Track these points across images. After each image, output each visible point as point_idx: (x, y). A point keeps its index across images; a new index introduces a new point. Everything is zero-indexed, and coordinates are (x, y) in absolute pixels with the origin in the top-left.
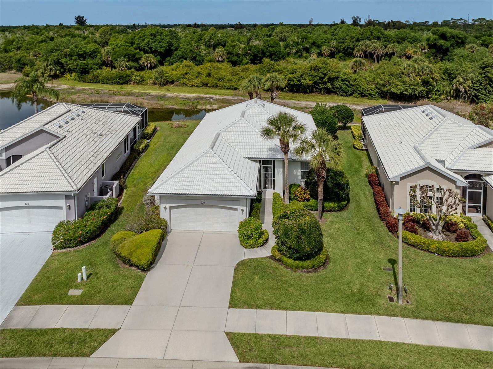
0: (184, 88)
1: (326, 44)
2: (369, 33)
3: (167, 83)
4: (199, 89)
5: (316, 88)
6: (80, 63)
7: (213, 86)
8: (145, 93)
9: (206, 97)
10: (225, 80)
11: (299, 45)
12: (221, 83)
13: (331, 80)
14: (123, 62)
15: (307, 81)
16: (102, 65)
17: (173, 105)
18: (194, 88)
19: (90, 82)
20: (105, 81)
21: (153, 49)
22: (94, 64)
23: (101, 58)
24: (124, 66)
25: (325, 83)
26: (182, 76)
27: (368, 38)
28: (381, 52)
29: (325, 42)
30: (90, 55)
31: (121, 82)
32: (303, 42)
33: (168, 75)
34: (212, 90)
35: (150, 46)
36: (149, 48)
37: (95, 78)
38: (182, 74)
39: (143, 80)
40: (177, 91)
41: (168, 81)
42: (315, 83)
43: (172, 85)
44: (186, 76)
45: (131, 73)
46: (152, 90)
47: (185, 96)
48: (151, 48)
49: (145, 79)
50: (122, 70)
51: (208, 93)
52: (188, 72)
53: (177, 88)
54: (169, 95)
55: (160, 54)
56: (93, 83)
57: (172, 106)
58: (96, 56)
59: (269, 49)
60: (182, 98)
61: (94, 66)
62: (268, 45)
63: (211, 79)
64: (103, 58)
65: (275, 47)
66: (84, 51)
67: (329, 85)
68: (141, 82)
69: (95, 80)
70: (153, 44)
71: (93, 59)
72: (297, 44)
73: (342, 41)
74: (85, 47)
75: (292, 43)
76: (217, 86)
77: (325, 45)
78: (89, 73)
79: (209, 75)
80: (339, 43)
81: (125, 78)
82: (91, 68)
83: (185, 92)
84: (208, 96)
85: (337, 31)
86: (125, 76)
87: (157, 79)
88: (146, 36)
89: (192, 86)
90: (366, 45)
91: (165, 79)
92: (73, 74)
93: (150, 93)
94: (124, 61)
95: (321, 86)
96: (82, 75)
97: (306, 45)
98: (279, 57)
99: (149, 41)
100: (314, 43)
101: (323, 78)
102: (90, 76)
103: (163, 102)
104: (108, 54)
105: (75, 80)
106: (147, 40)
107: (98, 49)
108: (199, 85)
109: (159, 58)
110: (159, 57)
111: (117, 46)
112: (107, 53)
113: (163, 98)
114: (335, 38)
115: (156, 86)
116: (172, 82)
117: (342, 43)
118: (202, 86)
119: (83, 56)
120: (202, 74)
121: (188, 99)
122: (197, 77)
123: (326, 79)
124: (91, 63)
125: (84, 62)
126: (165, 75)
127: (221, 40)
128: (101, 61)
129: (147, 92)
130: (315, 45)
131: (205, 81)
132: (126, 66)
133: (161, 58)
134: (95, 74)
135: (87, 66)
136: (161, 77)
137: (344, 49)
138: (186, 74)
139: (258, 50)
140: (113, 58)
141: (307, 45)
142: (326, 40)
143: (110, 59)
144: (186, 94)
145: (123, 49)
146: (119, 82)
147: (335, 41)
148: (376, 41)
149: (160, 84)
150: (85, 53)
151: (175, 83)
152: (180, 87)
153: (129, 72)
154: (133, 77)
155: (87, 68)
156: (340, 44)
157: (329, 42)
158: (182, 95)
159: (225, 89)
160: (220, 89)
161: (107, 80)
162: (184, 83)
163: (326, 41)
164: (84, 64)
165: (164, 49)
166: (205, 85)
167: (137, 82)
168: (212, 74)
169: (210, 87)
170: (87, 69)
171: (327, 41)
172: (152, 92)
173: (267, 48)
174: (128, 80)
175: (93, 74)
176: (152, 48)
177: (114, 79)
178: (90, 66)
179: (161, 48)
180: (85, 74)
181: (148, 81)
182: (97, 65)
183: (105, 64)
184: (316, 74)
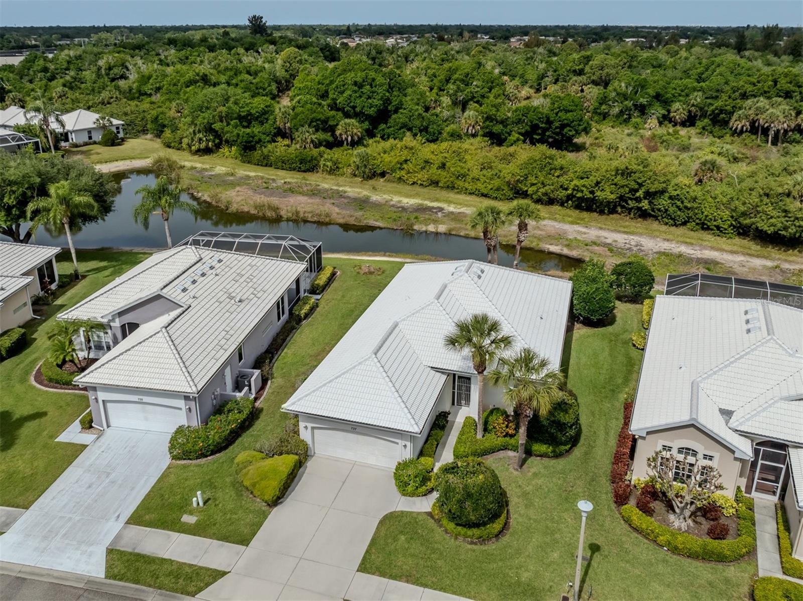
0: (400, 187)
2: (770, 83)
3: (375, 176)
4: (426, 190)
5: (623, 207)
7: (448, 187)
8: (338, 191)
9: (434, 207)
10: (469, 179)
11: (626, 99)
12: (460, 183)
13: (649, 195)
14: (307, 134)
15: (607, 194)
16: (276, 135)
17: (377, 220)
18: (417, 189)
19: (257, 165)
20: (280, 164)
21: (358, 109)
22: (264, 134)
23: (274, 123)
24: (309, 140)
25: (638, 200)
26: (399, 166)
27: (765, 92)
28: (785, 125)
29: (680, 96)
30: (257, 119)
31: (303, 168)
32: (636, 93)
33: (376, 161)
34: (444, 194)
35: (352, 104)
36: (350, 107)
37: (264, 158)
38: (398, 162)
39: (337, 167)
40: (390, 192)
41: (375, 172)
42: (622, 198)
43: (382, 180)
44: (405, 166)
45: (320, 154)
46: (350, 186)
48: (354, 107)
49: (340, 166)
50: (305, 147)
51: (437, 200)
52: (409, 158)
53: (390, 185)
54: (375, 196)
55: (368, 117)
56: (261, 166)
57: (374, 222)
58: (267, 119)
59: (559, 115)
60: (394, 204)
61: (263, 137)
62: (559, 107)
63: (445, 174)
64: (278, 123)
65: (571, 111)
66: (248, 111)
67: (645, 204)
68: (333, 171)
69: (265, 162)
70: (358, 101)
71: (263, 124)
72: (625, 97)
73: (715, 94)
74: (250, 103)
75: (614, 94)
76: (454, 187)
78: (255, 150)
79: (443, 166)
81: (310, 161)
82: (260, 142)
83: (399, 193)
84: (435, 204)
85: (709, 72)
86: (309, 158)
87: (358, 169)
88: (346, 86)
89: (414, 183)
90: (757, 109)
91: (370, 169)
93: (344, 191)
94: (308, 132)
95: (632, 204)
96: (245, 152)
97: (641, 100)
98: (576, 131)
99: (350, 96)
100: (658, 97)
101: (637, 191)
102: (256, 155)
103: (361, 213)
104: (286, 117)
106: (348, 93)
107: (270, 107)
108: (425, 183)
109: (366, 125)
110: (367, 123)
111: (299, 102)
112: (283, 115)
114: (701, 87)
115: (356, 179)
116: (383, 174)
118: (430, 185)
119: (246, 120)
120: (431, 163)
122: (423, 168)
123: (640, 194)
124: (259, 132)
125: (249, 130)
126: (372, 162)
127: (476, 92)
128: (275, 128)
129: (341, 188)
130: (659, 100)
131: (435, 178)
132: (312, 141)
133: (370, 124)
134: (265, 151)
135: (253, 138)
136: (365, 166)
137: (713, 111)
138: (406, 161)
139: (540, 116)
140: (293, 125)
141: (643, 100)
143: (288, 125)
145: (309, 110)
146: (300, 168)
148: (780, 99)
149: (363, 177)
150: (250, 114)
151: (387, 176)
152: (395, 185)
153: (315, 152)
154: (322, 163)
155: (252, 141)
157: (687, 95)
159: (466, 193)
160: (458, 193)
161: (282, 162)
162: (400, 178)
163: (683, 93)
164: (249, 134)
165: (376, 110)
166: (435, 183)
167: (327, 170)
168: (448, 164)
169: (442, 188)
170: (252, 144)
171: (686, 93)
172: (349, 189)
173: (556, 114)
174: (314, 166)
175: (262, 152)
176: (356, 107)
177: (293, 163)
178: (257, 139)
179: (370, 108)
180: (250, 151)
181: (345, 170)
182: (268, 135)
183: (281, 133)
184: (625, 182)
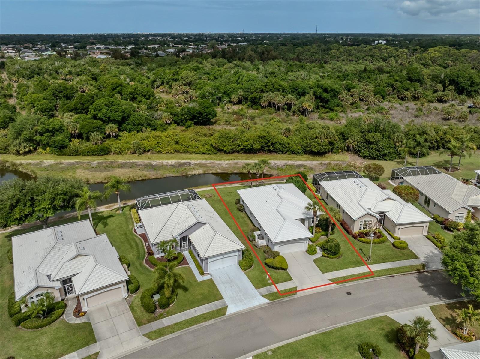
5: (262, 150)
13: (273, 144)
15: (257, 146)
25: (269, 147)
42: (262, 147)
67: (271, 148)
95: (266, 148)
101: (267, 143)
123: (269, 144)
184: (263, 141)
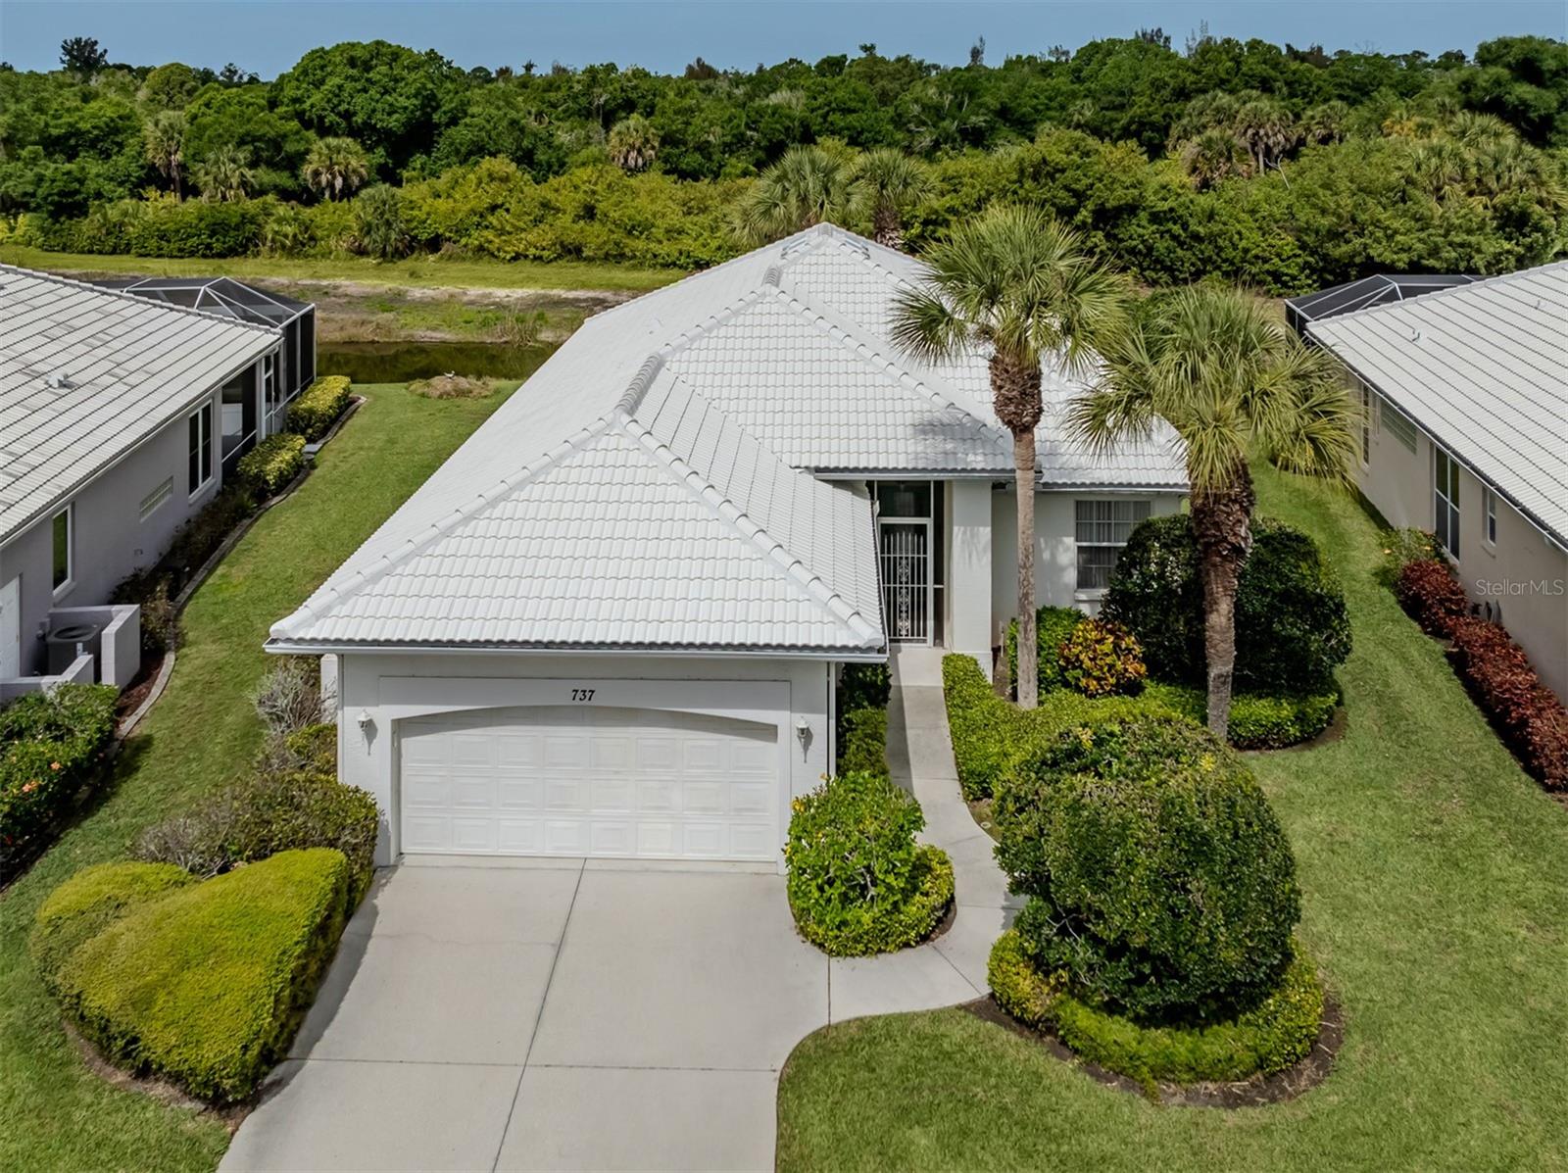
0: (484, 268)
1: (1052, 113)
3: (412, 250)
4: (550, 269)
6: (48, 173)
7: (607, 257)
8: (317, 289)
9: (578, 300)
10: (659, 233)
11: (943, 120)
12: (640, 245)
14: (229, 165)
16: (142, 183)
17: (435, 329)
18: (526, 268)
19: (91, 252)
20: (153, 243)
21: (359, 119)
22: (111, 179)
23: (140, 154)
24: (235, 181)
26: (476, 219)
27: (1223, 82)
29: (1048, 109)
30: (93, 144)
31: (217, 247)
32: (960, 105)
33: (415, 213)
34: (599, 273)
37: (109, 233)
38: (473, 212)
39: (312, 238)
40: (455, 280)
41: (414, 238)
43: (431, 258)
44: (493, 219)
45: (264, 209)
46: (348, 277)
47: (485, 296)
48: (348, 116)
49: (319, 233)
50: (224, 198)
51: (584, 286)
52: (500, 201)
53: (454, 268)
54: (416, 292)
56: (100, 253)
57: (429, 333)
58: (121, 146)
59: (829, 119)
60: (472, 303)
61: (108, 187)
62: (829, 104)
63: (597, 225)
64: (150, 155)
65: (854, 111)
66: (70, 125)
68: (301, 246)
69: (112, 241)
70: (360, 99)
71: (109, 157)
72: (937, 114)
73: (1118, 100)
74: (77, 109)
75: (917, 108)
76: (622, 256)
77: (1050, 119)
78: (86, 214)
79: (589, 213)
80: (1107, 109)
81: (237, 228)
82: (99, 195)
83: (484, 280)
84: (581, 294)
85: (1093, 66)
86: (235, 220)
87: (368, 233)
89: (516, 257)
91: (402, 233)
92: (21, 218)
93: (336, 287)
94: (234, 161)
96: (57, 221)
97: (973, 119)
99: (340, 88)
102: (87, 227)
103: (390, 316)
104: (172, 138)
105: (29, 244)
106: (334, 80)
107: (129, 118)
108: (546, 253)
109: (380, 156)
112: (165, 132)
113: (393, 302)
114: (1089, 90)
115: (364, 260)
116: (434, 244)
117: (1115, 108)
118: (560, 257)
119: (63, 145)
120: (558, 210)
121: (500, 306)
122: (537, 221)
124: (98, 175)
125: (68, 166)
126: (404, 214)
127: (635, 88)
128: (142, 167)
129: (325, 283)
131: (571, 238)
132: (244, 184)
134: (113, 213)
135: (81, 182)
136: (388, 224)
137: (1125, 129)
138: (493, 208)
140: (191, 151)
141: (978, 120)
142: (1051, 99)
143: (179, 157)
144: (488, 290)
145: (234, 117)
146: (209, 247)
147: (1088, 102)
148: (1255, 93)
149: (384, 254)
150: (78, 133)
151: (446, 246)
152: (467, 265)
153: (251, 205)
154: (270, 228)
155: (77, 192)
156: (1109, 114)
157: (1063, 107)
158: (474, 291)
159: (654, 266)
160: (634, 267)
161: (161, 238)
162: (481, 248)
163: (1054, 104)
164: (69, 173)
166: (572, 251)
167: (283, 246)
168: (601, 207)
169: (590, 260)
170: (79, 197)
171: (1058, 104)
172: (347, 283)
173: (825, 116)
174: (249, 240)
175: (105, 216)
176: (354, 113)
177: (189, 236)
178: (92, 186)
179: (390, 114)
180: (70, 218)
181: (332, 242)
182: (121, 184)
183: (155, 178)
